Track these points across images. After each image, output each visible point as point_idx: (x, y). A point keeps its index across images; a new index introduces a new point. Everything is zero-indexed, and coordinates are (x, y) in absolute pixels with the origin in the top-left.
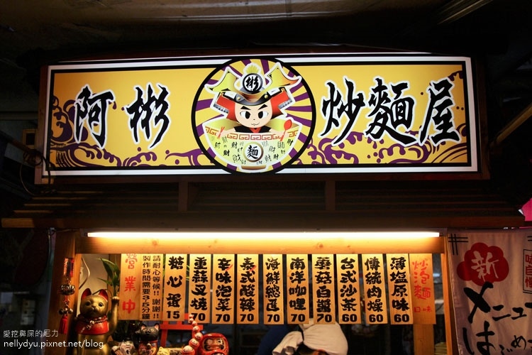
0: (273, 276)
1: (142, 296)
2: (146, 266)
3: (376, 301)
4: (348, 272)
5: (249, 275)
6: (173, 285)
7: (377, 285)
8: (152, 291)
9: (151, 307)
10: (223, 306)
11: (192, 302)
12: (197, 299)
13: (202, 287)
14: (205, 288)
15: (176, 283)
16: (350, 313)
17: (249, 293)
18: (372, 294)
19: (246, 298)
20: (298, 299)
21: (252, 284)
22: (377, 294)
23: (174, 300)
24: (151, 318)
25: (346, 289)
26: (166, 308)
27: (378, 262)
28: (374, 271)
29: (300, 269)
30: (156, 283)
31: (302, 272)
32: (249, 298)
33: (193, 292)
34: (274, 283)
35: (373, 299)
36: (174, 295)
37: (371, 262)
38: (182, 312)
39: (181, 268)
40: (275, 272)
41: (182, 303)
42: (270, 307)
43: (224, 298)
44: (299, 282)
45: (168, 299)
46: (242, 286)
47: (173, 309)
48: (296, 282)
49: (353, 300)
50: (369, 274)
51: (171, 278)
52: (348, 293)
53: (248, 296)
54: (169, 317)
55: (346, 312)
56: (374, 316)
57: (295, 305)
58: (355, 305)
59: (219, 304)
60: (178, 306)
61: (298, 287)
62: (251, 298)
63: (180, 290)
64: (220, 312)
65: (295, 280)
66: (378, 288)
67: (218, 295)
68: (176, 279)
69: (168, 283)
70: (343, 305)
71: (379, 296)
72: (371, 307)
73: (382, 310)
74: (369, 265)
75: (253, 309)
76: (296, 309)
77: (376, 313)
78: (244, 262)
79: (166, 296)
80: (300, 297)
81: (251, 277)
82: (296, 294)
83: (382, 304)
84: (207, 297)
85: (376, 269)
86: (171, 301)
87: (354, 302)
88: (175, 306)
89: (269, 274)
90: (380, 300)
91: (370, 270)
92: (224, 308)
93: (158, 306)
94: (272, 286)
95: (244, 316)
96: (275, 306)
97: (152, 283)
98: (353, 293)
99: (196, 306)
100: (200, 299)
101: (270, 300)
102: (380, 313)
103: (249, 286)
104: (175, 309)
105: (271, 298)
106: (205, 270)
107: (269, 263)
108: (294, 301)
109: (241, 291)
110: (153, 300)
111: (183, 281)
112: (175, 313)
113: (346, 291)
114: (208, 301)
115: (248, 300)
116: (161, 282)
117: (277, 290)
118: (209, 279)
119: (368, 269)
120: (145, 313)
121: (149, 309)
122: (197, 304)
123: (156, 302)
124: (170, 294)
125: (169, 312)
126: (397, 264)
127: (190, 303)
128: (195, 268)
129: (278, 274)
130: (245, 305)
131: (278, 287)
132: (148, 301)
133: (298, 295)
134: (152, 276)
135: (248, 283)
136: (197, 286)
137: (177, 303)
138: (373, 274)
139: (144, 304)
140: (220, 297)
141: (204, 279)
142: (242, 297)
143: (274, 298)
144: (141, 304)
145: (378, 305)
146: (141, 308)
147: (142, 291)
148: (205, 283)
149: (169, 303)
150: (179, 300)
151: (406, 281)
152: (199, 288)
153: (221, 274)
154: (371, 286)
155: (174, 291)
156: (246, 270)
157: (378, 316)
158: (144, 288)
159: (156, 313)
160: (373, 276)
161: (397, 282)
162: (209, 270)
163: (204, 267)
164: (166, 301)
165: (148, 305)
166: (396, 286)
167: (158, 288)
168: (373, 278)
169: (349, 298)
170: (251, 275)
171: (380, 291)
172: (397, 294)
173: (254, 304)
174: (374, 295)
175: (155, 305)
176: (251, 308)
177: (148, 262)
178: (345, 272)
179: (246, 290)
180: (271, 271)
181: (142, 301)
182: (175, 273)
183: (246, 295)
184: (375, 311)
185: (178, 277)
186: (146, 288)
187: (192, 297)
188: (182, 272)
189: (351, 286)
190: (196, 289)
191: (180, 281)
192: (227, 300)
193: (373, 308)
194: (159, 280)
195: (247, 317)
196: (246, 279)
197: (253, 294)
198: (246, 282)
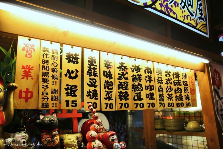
0: (137, 77)
1: (41, 85)
2: (45, 56)
3: (180, 95)
4: (168, 78)
5: (123, 74)
6: (70, 77)
7: (179, 87)
8: (51, 80)
9: (50, 96)
10: (109, 96)
11: (88, 92)
12: (91, 90)
13: (94, 81)
14: (96, 81)
15: (73, 75)
16: (171, 102)
17: (124, 87)
18: (177, 91)
19: (123, 91)
20: (150, 93)
21: (126, 81)
22: (180, 91)
23: (71, 90)
24: (50, 107)
25: (168, 88)
26: (64, 97)
27: (179, 75)
28: (177, 79)
29: (149, 73)
30: (54, 74)
32: (124, 91)
33: (88, 84)
34: (138, 82)
35: (178, 94)
36: (72, 86)
37: (175, 74)
38: (79, 101)
39: (77, 63)
40: (138, 74)
41: (78, 93)
42: (136, 98)
43: (109, 91)
44: (150, 82)
45: (66, 89)
46: (119, 82)
47: (71, 99)
48: (148, 82)
49: (172, 94)
50: (175, 80)
51: (68, 71)
52: (169, 90)
53: (124, 90)
54: (67, 106)
55: (169, 101)
56: (179, 103)
57: (149, 97)
58: (173, 97)
59: (106, 95)
60: (76, 96)
61: (150, 85)
62: (126, 91)
63: (77, 82)
64: (107, 101)
65: (148, 81)
66: (180, 88)
67: (105, 88)
68: (73, 72)
69: (66, 75)
70: (167, 97)
71: (181, 92)
72: (177, 99)
73: (183, 100)
74: (174, 76)
75: (128, 99)
76: (149, 99)
78: (120, 65)
79: (64, 86)
80: (151, 92)
81: (126, 76)
82: (149, 90)
83: (183, 97)
84: (97, 89)
85: (178, 78)
86: (69, 91)
87: (172, 96)
88: (72, 96)
89: (134, 75)
90: (181, 95)
91: (175, 78)
92: (109, 98)
93: (56, 95)
94: (136, 83)
95: (122, 104)
96: (140, 97)
97: (51, 73)
98: (171, 91)
99: (91, 96)
100: (93, 91)
101: (136, 93)
102: (182, 102)
103: (124, 83)
104: (73, 99)
105: (136, 92)
106: (95, 67)
107: (133, 68)
108: (148, 94)
109: (119, 86)
110: (52, 89)
111: (79, 74)
112: (73, 102)
113: (168, 89)
114: (98, 92)
115: (124, 93)
116: (58, 74)
117: (141, 87)
118: (98, 75)
119: (174, 78)
120: (44, 102)
121: (48, 98)
122: (91, 94)
123: (54, 91)
124: (67, 85)
125: (67, 102)
126: (184, 77)
127: (85, 93)
128: (89, 64)
129: (141, 75)
130: (122, 96)
131: (142, 84)
132: (47, 90)
133: (150, 91)
134: (51, 67)
135: (123, 80)
136: (90, 79)
137: (74, 93)
138: (177, 80)
139: (43, 93)
140: (107, 90)
141: (95, 75)
142: (119, 91)
143: (139, 92)
144: (41, 93)
145: (181, 97)
146: (41, 96)
147: (41, 80)
148: (96, 78)
149: (67, 93)
150: (76, 91)
151: (188, 86)
152: (92, 81)
153: (106, 72)
154: (176, 87)
155: (72, 82)
156: (121, 71)
157: (181, 103)
158: (44, 77)
159: (54, 102)
160: (177, 82)
161: (185, 86)
162: (98, 67)
163: (95, 64)
164: (64, 92)
165: (47, 94)
166: (185, 88)
167: (56, 78)
168: (177, 83)
169: (170, 93)
170: (125, 74)
171: (181, 90)
172: (185, 92)
173: (128, 95)
174: (178, 92)
175: (54, 95)
176: (126, 99)
177: (48, 53)
179: (122, 86)
180: (135, 73)
181: (41, 90)
182: (72, 67)
183: (122, 89)
184: (179, 101)
185: (74, 70)
186: (45, 77)
187: (87, 88)
188: (78, 67)
189: (170, 86)
190: (90, 82)
191: (76, 74)
192: (111, 92)
193: (178, 99)
194: (56, 72)
195: (124, 105)
196: (122, 77)
197: (128, 88)
198: (122, 79)
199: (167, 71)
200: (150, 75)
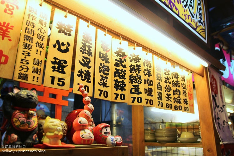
0: (136, 68)
1: (21, 49)
2: (31, 18)
3: (178, 97)
4: (167, 77)
5: (121, 61)
6: (59, 49)
7: (178, 88)
8: (34, 48)
9: (31, 66)
10: (104, 82)
11: (79, 72)
12: (83, 70)
13: (88, 60)
14: (90, 61)
15: (63, 48)
16: (169, 103)
17: (121, 76)
18: (175, 93)
19: (119, 80)
20: (149, 88)
21: (124, 69)
22: (178, 93)
23: (59, 66)
24: (30, 80)
25: (167, 87)
26: (49, 72)
27: (178, 75)
28: (176, 80)
29: (149, 67)
30: (40, 41)
31: (150, 70)
32: (121, 80)
33: (80, 62)
34: (137, 73)
35: (176, 96)
36: (60, 61)
37: (174, 75)
38: (67, 81)
39: (70, 35)
40: (137, 65)
41: (68, 70)
42: (133, 91)
43: (104, 76)
44: (149, 77)
45: (53, 63)
46: (116, 69)
47: (58, 75)
48: (147, 76)
49: (170, 95)
50: (173, 81)
51: (58, 42)
52: (168, 90)
53: (121, 78)
54: (53, 82)
56: (177, 106)
57: (147, 93)
58: (171, 98)
59: (101, 80)
60: (64, 73)
61: (148, 80)
62: (123, 81)
63: (67, 57)
64: (101, 87)
65: (146, 74)
66: (179, 90)
67: (100, 72)
68: (63, 44)
69: (55, 46)
70: (166, 97)
71: (179, 95)
73: (181, 103)
75: (125, 90)
76: (148, 95)
77: (178, 105)
78: (117, 50)
79: (50, 59)
81: (123, 64)
82: (147, 84)
83: (181, 99)
84: (91, 70)
85: (177, 79)
86: (56, 66)
88: (60, 72)
89: (132, 65)
90: (180, 97)
91: (174, 79)
92: (104, 85)
93: (39, 68)
94: (134, 75)
95: (117, 95)
96: (138, 90)
97: (36, 40)
98: (170, 91)
99: (82, 77)
100: (85, 71)
101: (133, 86)
102: (180, 105)
103: (122, 70)
104: (61, 76)
105: (134, 84)
106: (91, 45)
107: (132, 57)
108: (146, 89)
109: (115, 73)
110: (35, 59)
111: (71, 48)
112: (60, 80)
113: (167, 89)
114: (92, 74)
115: (120, 82)
116: (45, 42)
117: (140, 78)
118: (93, 54)
119: (172, 78)
120: (23, 72)
121: (28, 69)
122: (83, 75)
123: (37, 62)
124: (55, 58)
125: (53, 78)
126: (183, 79)
127: (76, 72)
128: (83, 40)
129: (140, 66)
130: (117, 85)
131: (140, 76)
132: (28, 58)
133: (149, 85)
134: (37, 32)
135: (121, 68)
136: (83, 57)
137: (63, 70)
138: (175, 81)
139: (22, 60)
140: (102, 74)
141: (90, 54)
142: (116, 79)
143: (137, 84)
144: (19, 60)
145: (179, 100)
146: (18, 64)
147: (21, 44)
148: (90, 57)
149: (54, 68)
150: (65, 67)
151: (186, 89)
152: (85, 60)
153: (102, 54)
154: (174, 88)
155: (61, 56)
156: (119, 57)
157: (179, 106)
158: (25, 41)
159: (35, 75)
160: (176, 82)
161: (183, 88)
162: (93, 46)
163: (90, 42)
164: (49, 65)
165: (28, 63)
166: (183, 91)
167: (41, 47)
168: (175, 84)
169: (169, 94)
170: (123, 62)
171: (179, 92)
172: (184, 95)
173: (125, 85)
174: (177, 94)
175: (36, 66)
176: (123, 89)
177: (34, 15)
178: (166, 76)
179: (119, 73)
180: (133, 63)
181: (20, 57)
182: (63, 38)
183: (119, 77)
184: (177, 103)
185: (65, 43)
186: (28, 42)
187: (78, 67)
188: (71, 40)
189: (169, 86)
190: (83, 60)
191: (67, 48)
192: (107, 78)
193: (176, 101)
194: (43, 40)
195: (119, 96)
196: (119, 64)
197: (125, 77)
198: (119, 66)
199: (166, 69)
200: (149, 68)
